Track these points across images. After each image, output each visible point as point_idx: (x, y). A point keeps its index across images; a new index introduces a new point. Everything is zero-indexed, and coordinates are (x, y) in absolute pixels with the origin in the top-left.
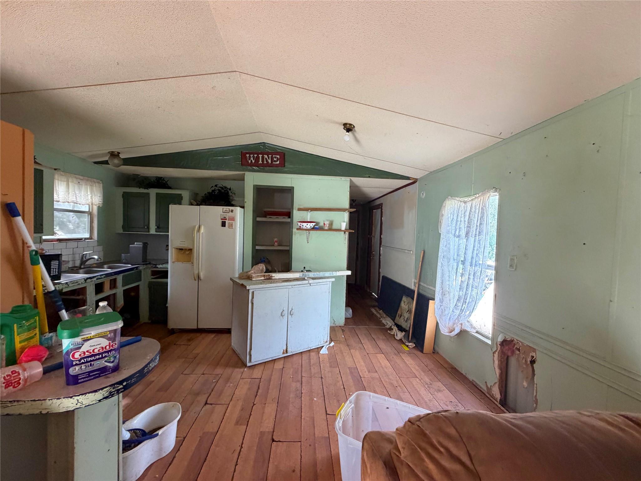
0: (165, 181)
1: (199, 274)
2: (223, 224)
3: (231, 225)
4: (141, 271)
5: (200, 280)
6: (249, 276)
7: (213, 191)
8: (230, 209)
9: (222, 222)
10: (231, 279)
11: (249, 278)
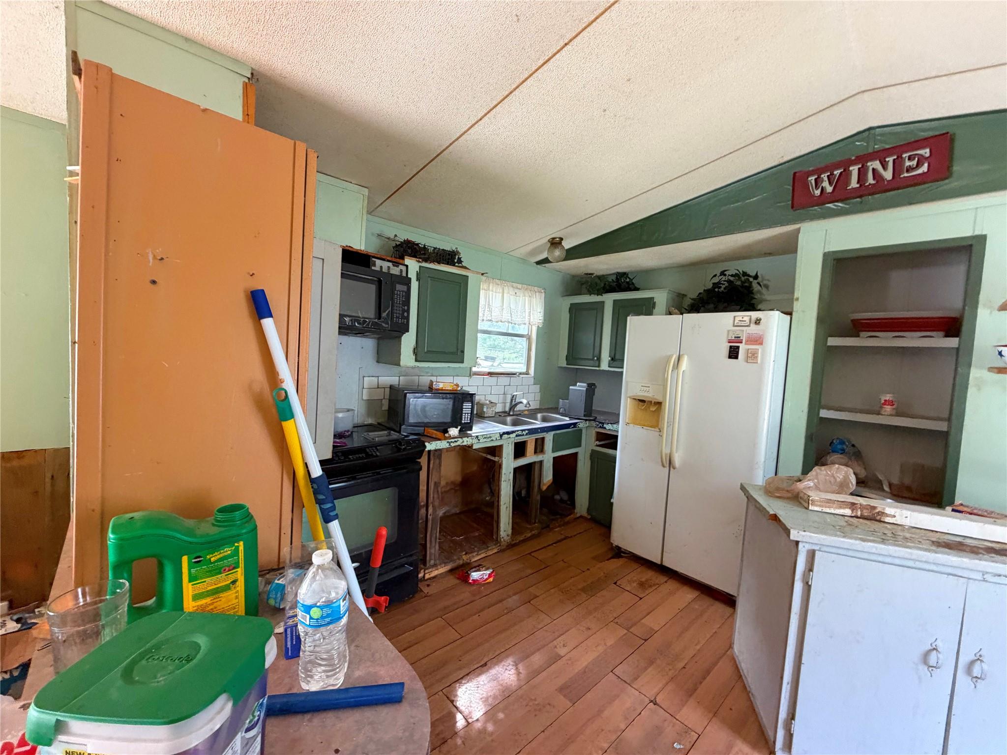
0: (629, 278)
1: (672, 459)
2: (733, 353)
3: (753, 355)
4: (581, 430)
5: (674, 468)
6: (798, 493)
7: (716, 285)
8: (754, 318)
9: (731, 347)
10: (743, 488)
11: (799, 500)
